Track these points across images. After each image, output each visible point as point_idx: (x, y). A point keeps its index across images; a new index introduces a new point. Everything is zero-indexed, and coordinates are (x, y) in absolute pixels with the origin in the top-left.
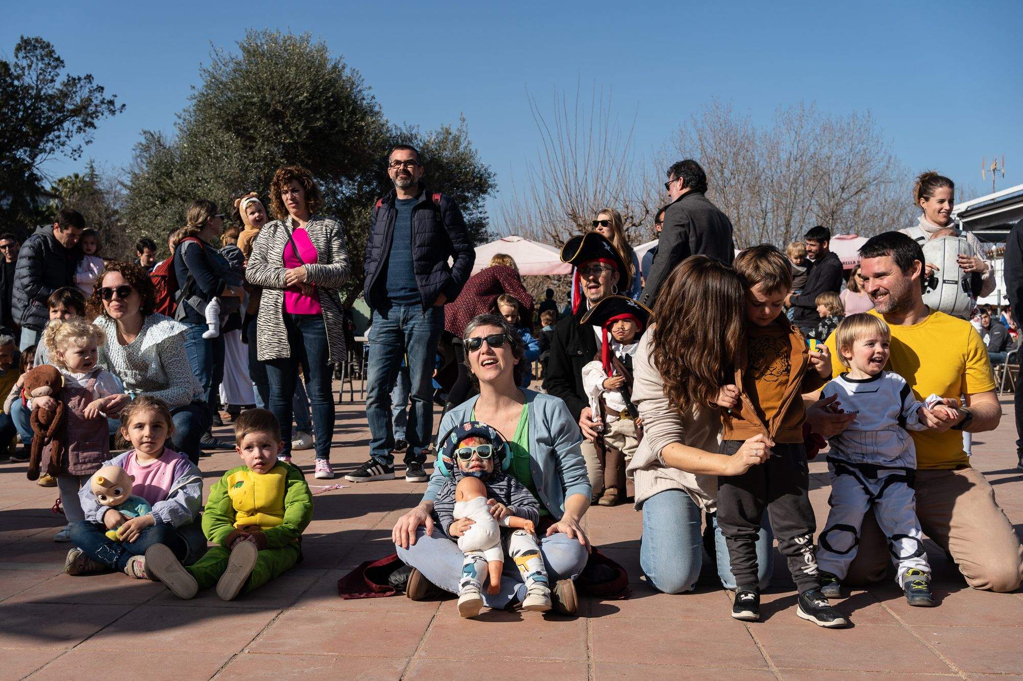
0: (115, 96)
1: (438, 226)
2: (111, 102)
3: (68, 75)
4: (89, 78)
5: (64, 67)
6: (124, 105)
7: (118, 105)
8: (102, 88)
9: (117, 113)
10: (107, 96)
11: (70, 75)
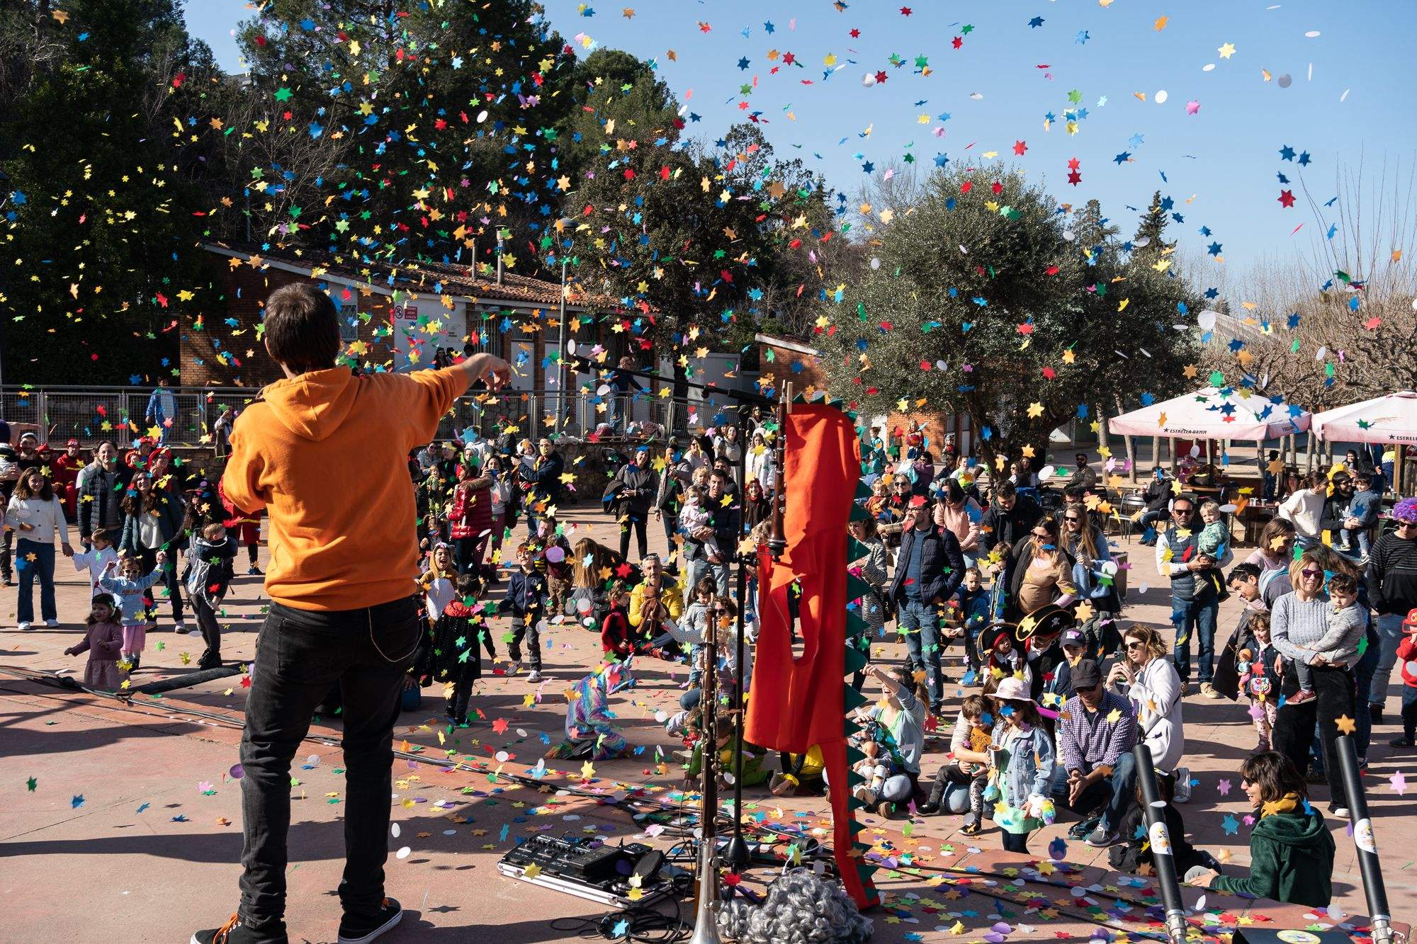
1: (940, 551)
4: (798, 162)
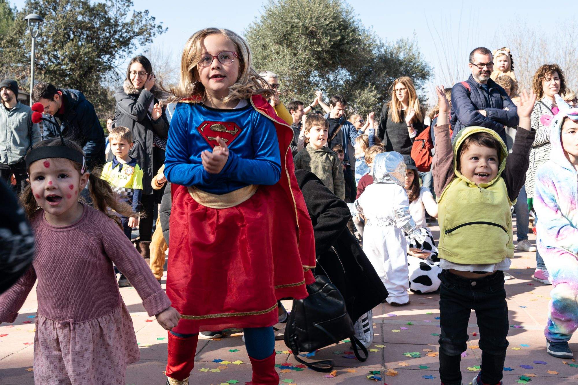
0: (162, 23)
2: (159, 27)
3: (134, 11)
4: (147, 12)
5: (133, 5)
6: (167, 28)
7: (164, 28)
8: (154, 18)
9: (163, 33)
10: (157, 22)
11: (136, 11)
